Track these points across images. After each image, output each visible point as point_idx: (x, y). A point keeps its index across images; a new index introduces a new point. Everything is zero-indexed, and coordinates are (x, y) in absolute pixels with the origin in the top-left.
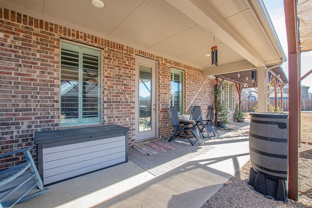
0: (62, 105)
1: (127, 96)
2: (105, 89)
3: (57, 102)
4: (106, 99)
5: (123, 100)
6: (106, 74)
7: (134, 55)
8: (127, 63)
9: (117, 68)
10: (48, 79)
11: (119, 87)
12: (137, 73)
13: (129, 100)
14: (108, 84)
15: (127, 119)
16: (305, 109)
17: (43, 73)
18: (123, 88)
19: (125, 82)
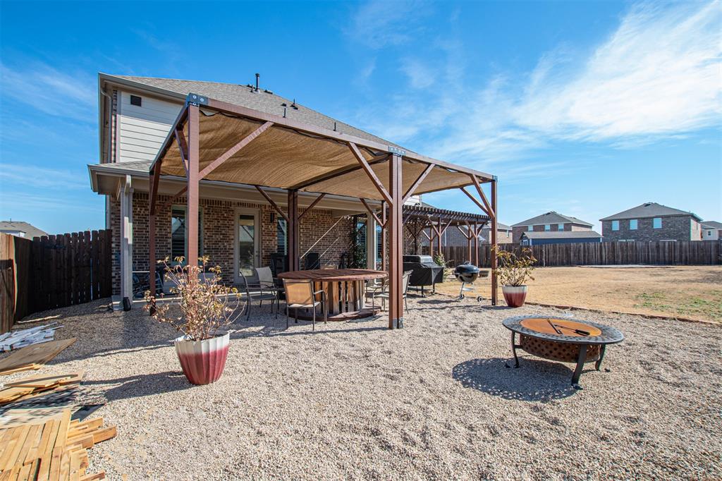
0: (173, 251)
1: (226, 244)
2: (205, 239)
3: (170, 249)
4: (206, 247)
5: (222, 247)
6: (206, 227)
7: (232, 207)
8: (225, 215)
9: (216, 221)
10: (164, 233)
11: (217, 236)
12: (237, 217)
13: (228, 247)
14: (208, 234)
15: (226, 263)
16: (620, 260)
17: (161, 229)
18: (221, 237)
19: (223, 232)
